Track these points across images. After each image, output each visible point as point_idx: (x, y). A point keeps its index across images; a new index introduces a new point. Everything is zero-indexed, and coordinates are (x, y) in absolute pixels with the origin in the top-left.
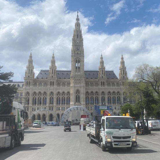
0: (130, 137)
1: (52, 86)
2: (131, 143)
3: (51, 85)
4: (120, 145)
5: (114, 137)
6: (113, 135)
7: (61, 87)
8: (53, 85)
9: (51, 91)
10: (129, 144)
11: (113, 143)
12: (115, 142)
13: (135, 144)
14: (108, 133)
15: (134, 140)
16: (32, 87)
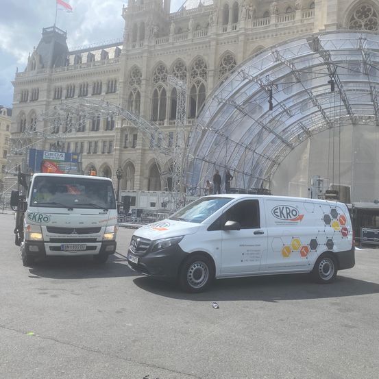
0: (97, 230)
1: (229, 27)
2: (99, 245)
3: (226, 21)
4: (66, 251)
5: (50, 229)
6: (50, 224)
7: (273, 21)
8: (236, 20)
9: (223, 50)
10: (94, 248)
11: (47, 245)
12: (52, 241)
13: (109, 248)
14: (34, 216)
15: (109, 236)
16: (153, 44)
